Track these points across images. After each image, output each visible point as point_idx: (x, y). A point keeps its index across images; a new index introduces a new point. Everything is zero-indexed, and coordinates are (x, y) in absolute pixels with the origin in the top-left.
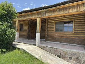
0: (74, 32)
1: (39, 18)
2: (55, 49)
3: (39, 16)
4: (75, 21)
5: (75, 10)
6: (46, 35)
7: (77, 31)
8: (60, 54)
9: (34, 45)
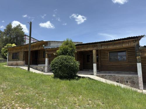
0: (128, 61)
1: (95, 50)
2: (114, 76)
3: (95, 48)
4: (128, 51)
5: (127, 45)
6: (100, 65)
7: (131, 60)
8: (118, 79)
9: (91, 75)
